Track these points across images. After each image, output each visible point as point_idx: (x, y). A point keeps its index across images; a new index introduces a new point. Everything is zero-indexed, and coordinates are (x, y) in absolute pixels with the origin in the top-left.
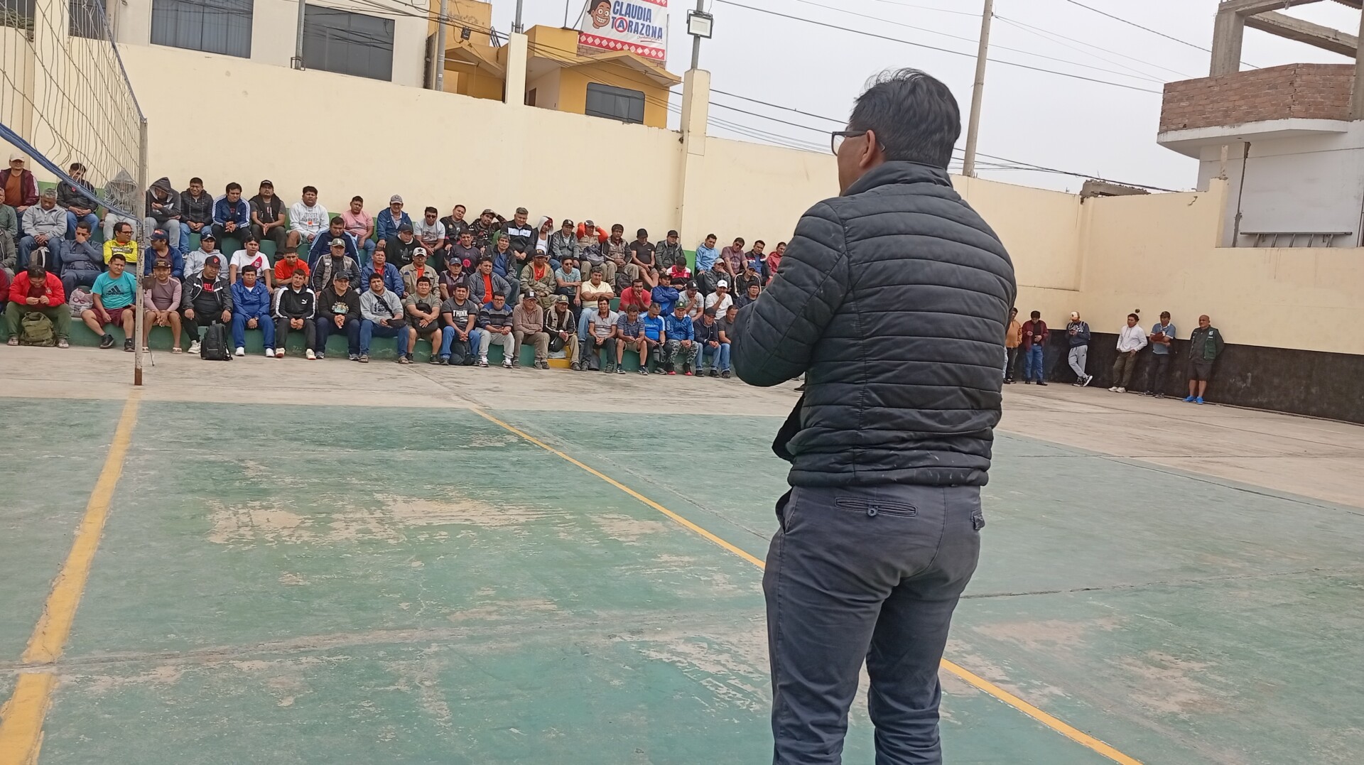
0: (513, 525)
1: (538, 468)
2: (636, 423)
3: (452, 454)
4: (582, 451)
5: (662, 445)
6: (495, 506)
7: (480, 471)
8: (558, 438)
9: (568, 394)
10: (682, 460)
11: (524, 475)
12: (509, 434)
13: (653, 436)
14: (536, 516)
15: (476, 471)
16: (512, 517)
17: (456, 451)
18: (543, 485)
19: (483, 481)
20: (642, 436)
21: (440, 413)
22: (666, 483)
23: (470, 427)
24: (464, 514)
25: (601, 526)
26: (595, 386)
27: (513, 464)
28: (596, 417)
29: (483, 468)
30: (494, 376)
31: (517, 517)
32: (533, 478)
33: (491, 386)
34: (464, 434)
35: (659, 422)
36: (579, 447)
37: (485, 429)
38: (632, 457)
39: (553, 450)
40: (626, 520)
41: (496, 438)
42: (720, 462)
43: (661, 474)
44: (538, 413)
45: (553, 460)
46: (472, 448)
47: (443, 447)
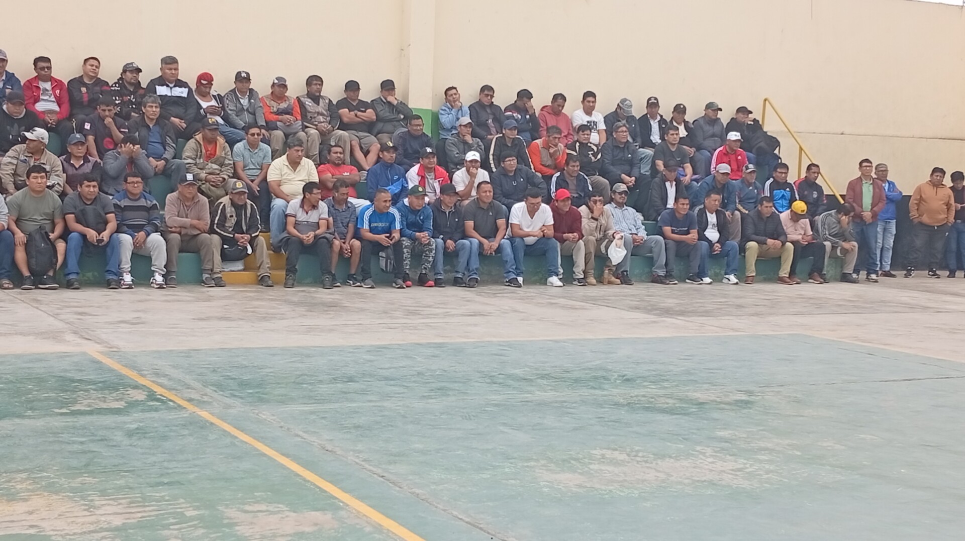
0: (102, 530)
1: (165, 438)
2: (331, 360)
3: (40, 423)
4: (238, 408)
5: (364, 392)
6: (82, 502)
7: (76, 447)
8: (208, 390)
9: (241, 322)
10: (386, 413)
11: (140, 450)
12: (136, 387)
13: (351, 379)
14: (140, 515)
15: (70, 448)
16: (103, 519)
17: (48, 419)
18: (166, 464)
19: (74, 463)
20: (335, 380)
21: (41, 360)
22: (354, 451)
23: (80, 381)
24: (31, 517)
25: (236, 524)
26: (285, 309)
27: (130, 434)
28: (274, 355)
29: (82, 443)
30: (139, 301)
31: (109, 518)
32: (154, 454)
33: (129, 316)
34: (67, 391)
35: (368, 357)
36: (236, 402)
37: (100, 382)
38: (312, 413)
39: (196, 409)
40: (279, 512)
41: (114, 395)
42: (442, 414)
43: (348, 436)
44: (188, 354)
45: (191, 424)
46: (74, 413)
47: (29, 413)
